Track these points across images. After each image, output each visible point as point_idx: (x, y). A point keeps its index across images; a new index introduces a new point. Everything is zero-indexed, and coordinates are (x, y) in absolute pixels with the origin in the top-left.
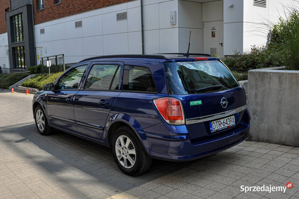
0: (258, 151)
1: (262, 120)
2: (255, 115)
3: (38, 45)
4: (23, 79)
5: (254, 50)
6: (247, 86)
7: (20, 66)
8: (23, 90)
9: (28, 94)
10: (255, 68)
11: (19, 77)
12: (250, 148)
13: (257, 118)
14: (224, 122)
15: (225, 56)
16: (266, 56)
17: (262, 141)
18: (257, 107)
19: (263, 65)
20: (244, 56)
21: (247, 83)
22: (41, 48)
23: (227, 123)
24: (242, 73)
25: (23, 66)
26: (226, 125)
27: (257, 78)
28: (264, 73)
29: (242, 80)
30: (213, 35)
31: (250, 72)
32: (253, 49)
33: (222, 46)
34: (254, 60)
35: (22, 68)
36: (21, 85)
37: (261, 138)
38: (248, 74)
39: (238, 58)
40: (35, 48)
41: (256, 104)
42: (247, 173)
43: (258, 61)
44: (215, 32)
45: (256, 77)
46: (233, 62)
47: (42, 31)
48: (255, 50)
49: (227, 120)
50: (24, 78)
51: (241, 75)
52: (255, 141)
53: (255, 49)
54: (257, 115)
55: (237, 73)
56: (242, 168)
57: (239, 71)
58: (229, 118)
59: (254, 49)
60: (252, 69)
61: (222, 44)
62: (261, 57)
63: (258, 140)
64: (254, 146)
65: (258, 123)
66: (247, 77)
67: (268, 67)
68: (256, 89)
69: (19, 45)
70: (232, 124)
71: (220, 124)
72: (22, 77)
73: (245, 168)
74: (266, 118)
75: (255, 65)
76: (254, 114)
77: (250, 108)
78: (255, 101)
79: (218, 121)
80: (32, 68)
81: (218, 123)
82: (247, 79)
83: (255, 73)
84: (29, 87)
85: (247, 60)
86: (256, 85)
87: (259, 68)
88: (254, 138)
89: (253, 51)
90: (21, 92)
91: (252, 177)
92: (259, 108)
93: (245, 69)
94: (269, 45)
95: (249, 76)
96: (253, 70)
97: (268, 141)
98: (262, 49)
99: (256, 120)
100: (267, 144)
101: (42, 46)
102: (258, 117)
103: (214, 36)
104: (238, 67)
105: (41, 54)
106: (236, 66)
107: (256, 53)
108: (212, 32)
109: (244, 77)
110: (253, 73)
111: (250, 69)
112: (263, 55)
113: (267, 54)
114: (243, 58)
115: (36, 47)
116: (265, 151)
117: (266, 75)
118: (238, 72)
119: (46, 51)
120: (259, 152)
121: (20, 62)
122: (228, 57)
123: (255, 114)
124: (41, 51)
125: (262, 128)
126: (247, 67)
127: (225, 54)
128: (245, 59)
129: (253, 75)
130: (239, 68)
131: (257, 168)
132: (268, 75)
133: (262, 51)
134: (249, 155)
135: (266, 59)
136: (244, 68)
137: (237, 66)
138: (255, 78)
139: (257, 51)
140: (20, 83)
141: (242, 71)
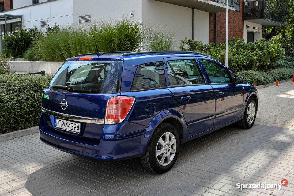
14: (66, 124)
23: (70, 127)
26: (68, 129)
49: (70, 124)
58: (74, 123)
70: (75, 130)
71: (63, 124)
79: (62, 120)
81: (61, 122)
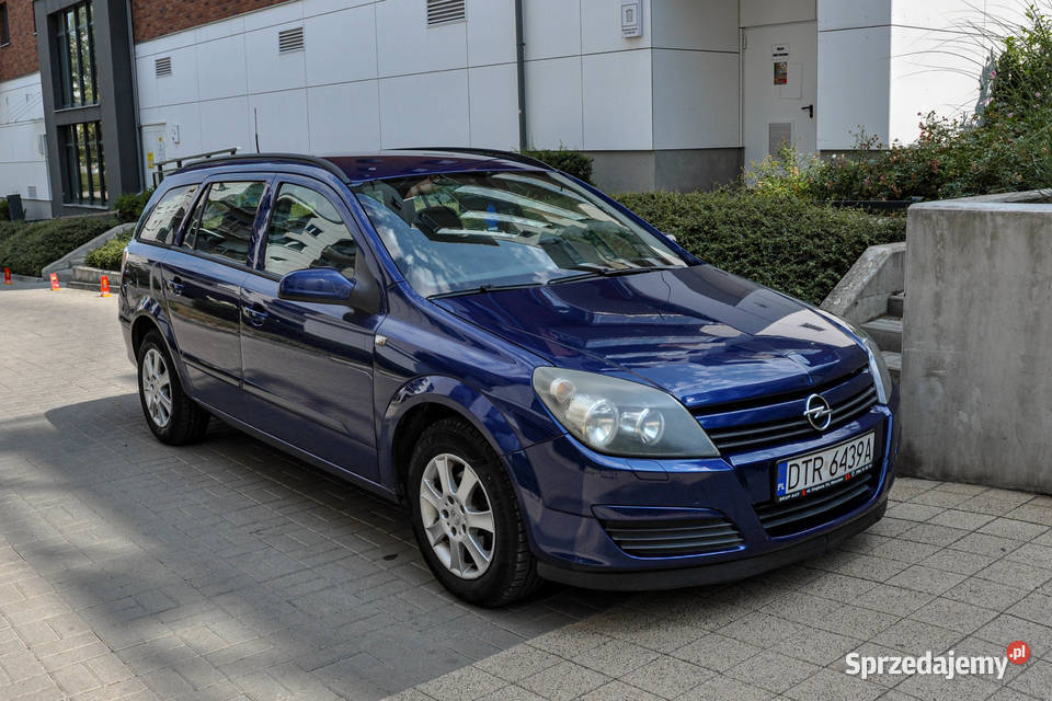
0: (945, 519)
1: (958, 399)
2: (933, 379)
3: (148, 116)
4: (94, 240)
5: (932, 129)
6: (902, 266)
7: (86, 194)
8: (91, 279)
9: (106, 293)
10: (934, 197)
11: (78, 234)
12: (912, 506)
13: (940, 389)
15: (822, 151)
16: (976, 153)
17: (957, 480)
18: (942, 347)
19: (965, 186)
20: (894, 152)
21: (903, 252)
22: (160, 128)
24: (886, 215)
25: (98, 194)
27: (942, 235)
28: (972, 215)
29: (884, 242)
30: (780, 78)
31: (917, 211)
32: (925, 125)
33: (811, 116)
34: (931, 167)
35: (92, 199)
36: (82, 260)
37: (956, 468)
38: (909, 220)
39: (872, 161)
40: (140, 128)
41: (938, 338)
42: (901, 612)
43: (943, 169)
44: (786, 63)
45: (938, 232)
46: (851, 174)
47: (163, 67)
48: (935, 131)
50: (97, 235)
51: (880, 222)
52: (931, 477)
53: (934, 128)
54: (941, 378)
55: (866, 217)
56: (881, 591)
57: (873, 209)
59: (929, 126)
60: (923, 201)
61: (811, 107)
62: (955, 156)
63: (944, 476)
64: (929, 497)
65: (946, 411)
66: (904, 230)
67: (983, 192)
68: (937, 277)
69: (80, 117)
72: (89, 230)
73: (890, 591)
74: (977, 393)
75: (934, 187)
76: (929, 375)
77: (914, 349)
78: (934, 325)
80: (127, 199)
82: (903, 238)
83: (934, 217)
84: (111, 269)
85: (905, 167)
86: (940, 261)
87: (947, 196)
88: (926, 469)
89: (927, 134)
90: (82, 287)
91: (920, 633)
92: (948, 354)
93: (896, 202)
94: (986, 113)
95: (909, 228)
96: (928, 205)
97: (983, 480)
98: (961, 126)
99: (938, 398)
100: (977, 490)
101: (163, 121)
102: (944, 387)
103: (785, 81)
104: (870, 194)
105: (161, 150)
106: (862, 189)
107: (939, 141)
108: (777, 66)
109: (894, 229)
110: (927, 215)
111: (915, 201)
112: (963, 148)
113: (980, 144)
114: (887, 161)
115: (143, 124)
116: (971, 522)
117: (977, 223)
118: (870, 212)
119: (176, 137)
120: (948, 524)
121: (85, 181)
122: (834, 156)
123: (933, 375)
124: (160, 139)
125: (960, 428)
126: (905, 194)
127: (821, 146)
128: (896, 162)
129: (925, 222)
130: (874, 196)
131: (939, 591)
132: (986, 223)
133: (962, 136)
134: (908, 535)
135: (974, 164)
136: (891, 197)
137: (868, 191)
138: (934, 234)
139: (944, 133)
140: (81, 253)
141: (886, 209)
